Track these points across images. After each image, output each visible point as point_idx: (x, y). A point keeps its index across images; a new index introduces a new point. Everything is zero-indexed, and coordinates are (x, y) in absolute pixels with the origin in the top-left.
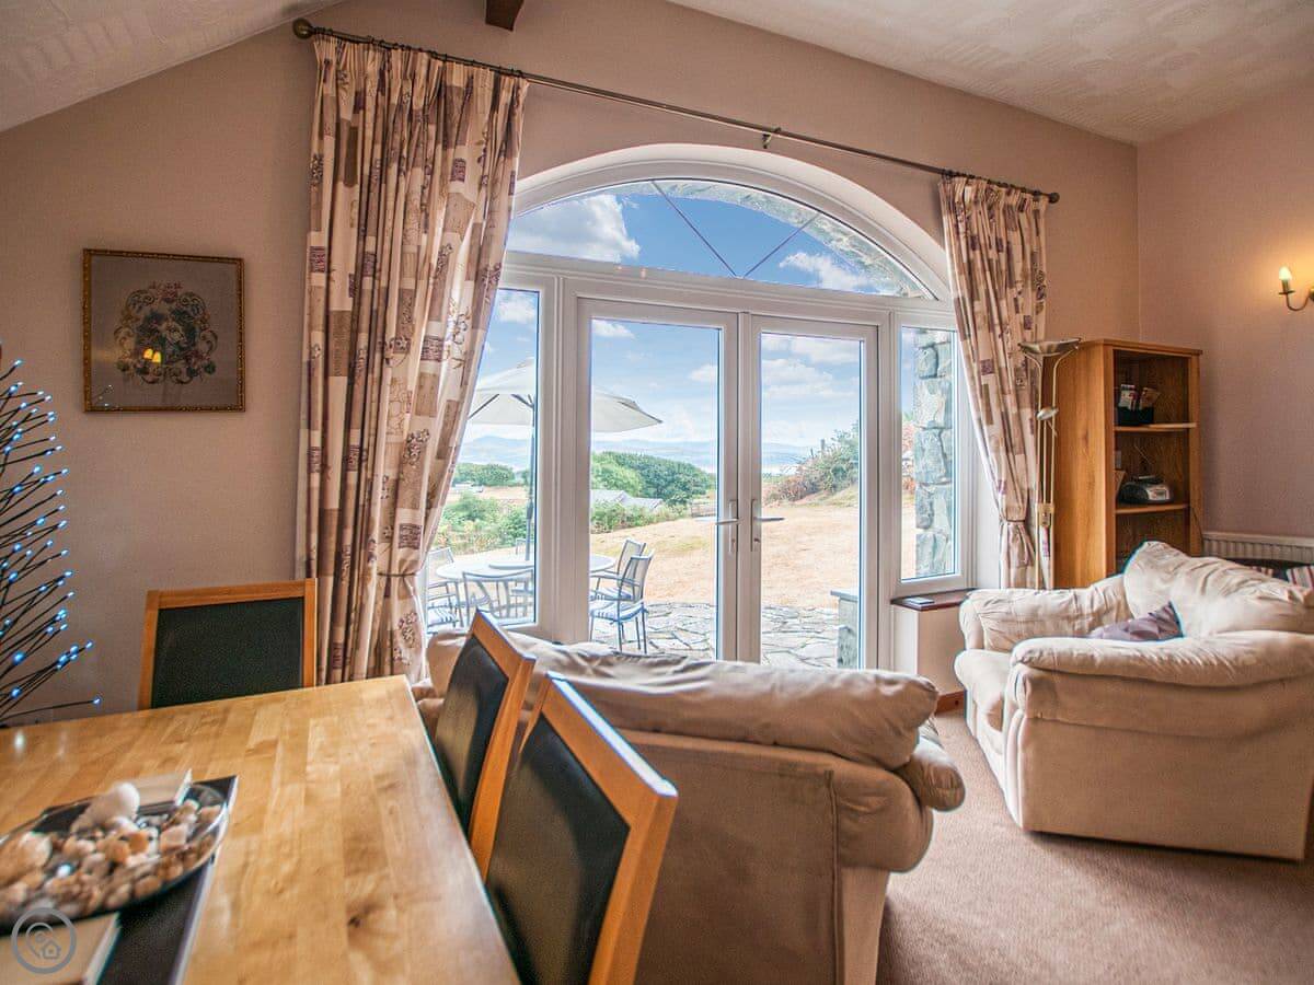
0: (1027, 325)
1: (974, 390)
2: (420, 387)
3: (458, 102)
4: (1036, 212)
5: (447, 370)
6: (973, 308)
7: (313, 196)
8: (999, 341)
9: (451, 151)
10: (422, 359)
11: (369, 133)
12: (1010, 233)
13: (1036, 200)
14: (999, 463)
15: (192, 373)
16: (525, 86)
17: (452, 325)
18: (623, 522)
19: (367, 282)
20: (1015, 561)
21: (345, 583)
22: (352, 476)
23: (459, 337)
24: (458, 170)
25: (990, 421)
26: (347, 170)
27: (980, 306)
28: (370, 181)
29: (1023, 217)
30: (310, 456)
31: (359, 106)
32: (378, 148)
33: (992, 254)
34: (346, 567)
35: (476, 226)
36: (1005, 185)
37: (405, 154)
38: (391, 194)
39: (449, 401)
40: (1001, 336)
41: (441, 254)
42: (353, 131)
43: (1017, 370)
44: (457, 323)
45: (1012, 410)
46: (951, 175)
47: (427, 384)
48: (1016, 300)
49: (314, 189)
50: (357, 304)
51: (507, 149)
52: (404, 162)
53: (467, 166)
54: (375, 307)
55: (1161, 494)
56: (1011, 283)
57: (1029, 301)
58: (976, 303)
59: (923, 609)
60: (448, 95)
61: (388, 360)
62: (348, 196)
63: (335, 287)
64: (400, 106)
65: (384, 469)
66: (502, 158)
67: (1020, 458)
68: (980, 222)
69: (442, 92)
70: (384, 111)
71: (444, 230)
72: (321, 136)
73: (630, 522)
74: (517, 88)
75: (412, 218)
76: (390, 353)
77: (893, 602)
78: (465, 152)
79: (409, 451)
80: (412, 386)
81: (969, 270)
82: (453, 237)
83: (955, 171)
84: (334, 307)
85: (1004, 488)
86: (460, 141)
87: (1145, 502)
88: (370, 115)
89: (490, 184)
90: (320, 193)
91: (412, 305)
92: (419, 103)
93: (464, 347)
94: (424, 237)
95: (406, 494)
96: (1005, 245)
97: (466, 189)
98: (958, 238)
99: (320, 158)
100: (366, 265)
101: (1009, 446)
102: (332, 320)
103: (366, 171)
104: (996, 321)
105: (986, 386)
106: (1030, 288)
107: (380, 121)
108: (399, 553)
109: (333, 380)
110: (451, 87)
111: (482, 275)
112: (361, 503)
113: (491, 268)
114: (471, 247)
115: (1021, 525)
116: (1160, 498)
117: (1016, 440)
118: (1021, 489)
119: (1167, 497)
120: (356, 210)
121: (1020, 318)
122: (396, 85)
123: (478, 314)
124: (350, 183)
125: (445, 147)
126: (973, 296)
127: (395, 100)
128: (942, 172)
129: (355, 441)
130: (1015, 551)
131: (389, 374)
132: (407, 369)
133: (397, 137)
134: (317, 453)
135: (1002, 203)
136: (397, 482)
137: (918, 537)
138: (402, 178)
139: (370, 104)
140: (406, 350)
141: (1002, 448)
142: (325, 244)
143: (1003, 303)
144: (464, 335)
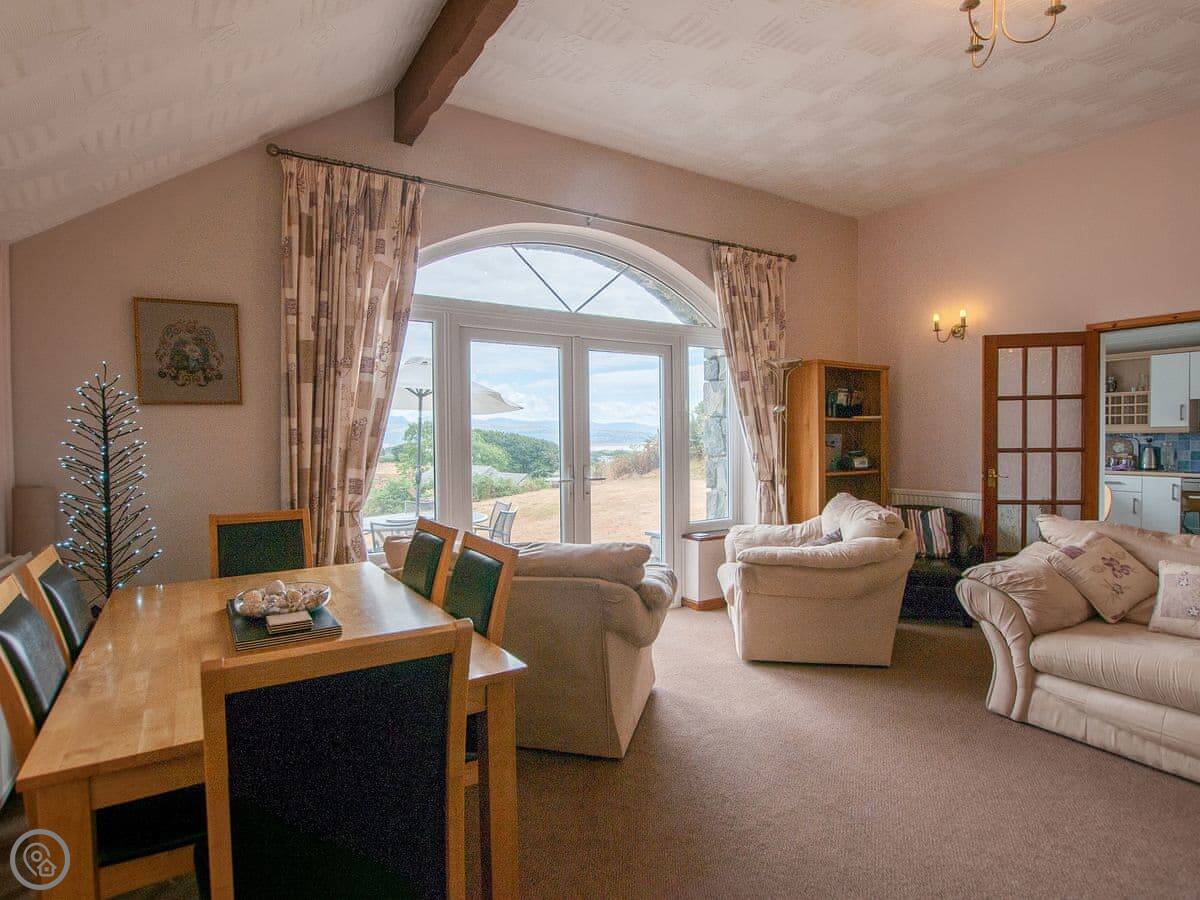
0: (772, 347)
1: (736, 391)
2: (360, 390)
3: (378, 199)
4: (780, 269)
5: (377, 379)
6: (734, 335)
7: (286, 264)
8: (752, 358)
9: (375, 233)
10: (361, 372)
11: (321, 222)
12: (761, 283)
13: (779, 260)
14: (753, 441)
15: (207, 379)
16: (423, 188)
17: (378, 349)
18: (492, 492)
19: (323, 321)
20: (764, 508)
21: (316, 516)
22: (318, 448)
23: (383, 357)
24: (380, 246)
25: (746, 414)
26: (308, 249)
27: (739, 334)
28: (322, 255)
29: (770, 272)
30: (290, 434)
31: (313, 203)
32: (327, 231)
33: (748, 299)
34: (316, 506)
35: (392, 284)
36: (758, 251)
37: (345, 235)
38: (337, 263)
39: (378, 399)
40: (753, 355)
41: (370, 303)
42: (310, 219)
43: (764, 378)
44: (382, 348)
45: (762, 406)
46: (719, 243)
47: (365, 388)
48: (764, 330)
49: (287, 260)
50: (317, 335)
51: (412, 230)
52: (344, 241)
53: (386, 243)
54: (329, 337)
55: (863, 463)
56: (761, 318)
57: (774, 331)
58: (736, 333)
59: (702, 540)
60: (372, 194)
61: (340, 373)
62: (308, 265)
63: (302, 325)
64: (341, 203)
65: (339, 444)
66: (409, 237)
67: (767, 438)
68: (739, 277)
69: (367, 192)
70: (330, 206)
71: (372, 287)
72: (289, 224)
73: (498, 492)
74: (418, 191)
75: (351, 278)
76: (340, 368)
77: (684, 536)
78: (384, 234)
79: (354, 430)
80: (355, 389)
81: (731, 310)
82: (377, 291)
83: (722, 241)
84: (303, 337)
85: (756, 458)
86: (381, 226)
87: (853, 469)
88: (321, 210)
89: (401, 254)
90: (291, 264)
91: (352, 336)
92: (353, 202)
93: (387, 364)
94: (359, 290)
95: (353, 459)
96: (757, 292)
97: (386, 259)
98: (723, 287)
99: (289, 239)
100: (322, 310)
101: (760, 430)
102: (302, 346)
103: (320, 247)
104: (750, 345)
105: (743, 389)
106: (774, 322)
107: (327, 215)
108: (349, 497)
109: (303, 385)
110: (374, 190)
111: (398, 317)
112: (324, 464)
113: (404, 311)
114: (390, 297)
115: (769, 484)
116: (861, 466)
117: (764, 426)
118: (769, 460)
119: (866, 465)
120: (314, 273)
121: (767, 343)
122: (337, 189)
123: (395, 343)
124: (309, 254)
125: (370, 230)
126: (734, 327)
127: (337, 199)
128: (713, 242)
129: (319, 424)
130: (764, 501)
131: (340, 382)
132: (352, 379)
133: (340, 226)
134: (295, 432)
135: (754, 264)
136: (346, 452)
137: (708, 494)
138: (344, 253)
139: (320, 202)
140: (350, 366)
141: (755, 431)
142: (295, 297)
143: (755, 333)
144: (387, 356)
